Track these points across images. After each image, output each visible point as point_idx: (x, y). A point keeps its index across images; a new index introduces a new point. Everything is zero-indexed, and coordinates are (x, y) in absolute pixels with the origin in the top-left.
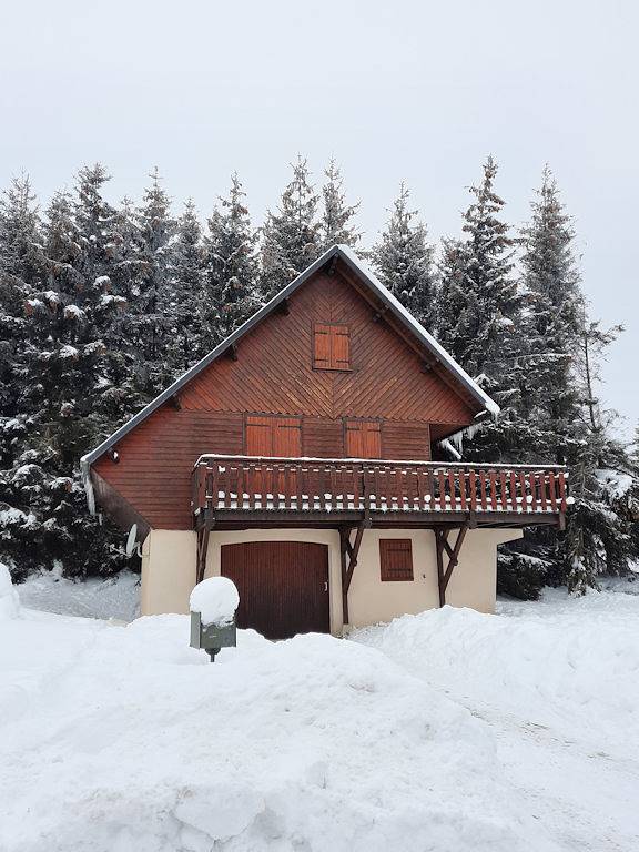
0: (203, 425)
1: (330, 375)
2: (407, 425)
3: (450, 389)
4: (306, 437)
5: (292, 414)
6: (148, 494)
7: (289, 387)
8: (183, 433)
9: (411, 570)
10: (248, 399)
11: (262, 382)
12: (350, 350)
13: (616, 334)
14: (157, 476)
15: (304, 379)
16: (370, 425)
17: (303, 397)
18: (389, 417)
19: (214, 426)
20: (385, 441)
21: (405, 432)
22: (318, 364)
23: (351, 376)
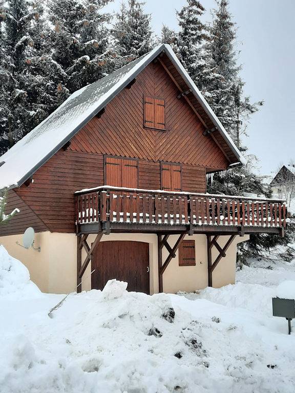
0: (80, 162)
1: (153, 132)
2: (194, 168)
3: (217, 146)
4: (140, 174)
5: (132, 157)
6: (48, 208)
7: (131, 139)
8: (67, 166)
9: (194, 259)
10: (107, 145)
11: (115, 134)
12: (165, 116)
13: (258, 107)
14: (53, 196)
15: (139, 134)
16: (175, 168)
17: (138, 147)
18: (185, 163)
19: (86, 162)
20: (183, 178)
21: (194, 173)
22: (147, 125)
23: (165, 134)
